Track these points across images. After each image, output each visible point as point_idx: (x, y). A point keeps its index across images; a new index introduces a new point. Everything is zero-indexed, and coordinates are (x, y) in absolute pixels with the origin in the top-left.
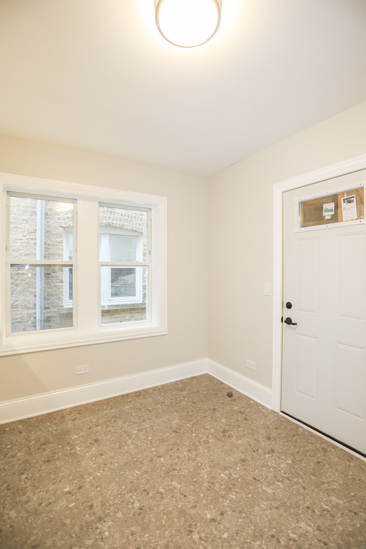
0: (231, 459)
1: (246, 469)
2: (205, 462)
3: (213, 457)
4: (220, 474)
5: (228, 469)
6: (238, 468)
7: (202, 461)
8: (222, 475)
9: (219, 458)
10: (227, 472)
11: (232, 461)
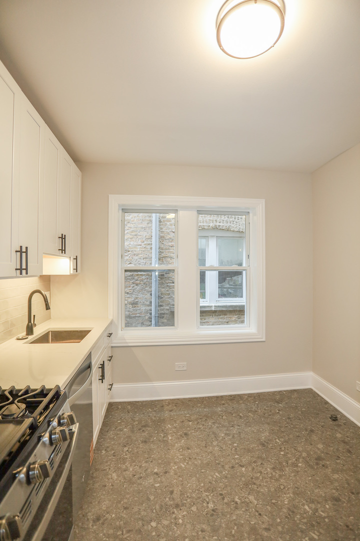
0: (321, 493)
1: (337, 510)
2: (289, 487)
3: (299, 484)
4: (303, 505)
5: (316, 503)
6: (327, 506)
7: (285, 484)
8: (306, 507)
9: (307, 487)
10: (313, 506)
11: (321, 496)
